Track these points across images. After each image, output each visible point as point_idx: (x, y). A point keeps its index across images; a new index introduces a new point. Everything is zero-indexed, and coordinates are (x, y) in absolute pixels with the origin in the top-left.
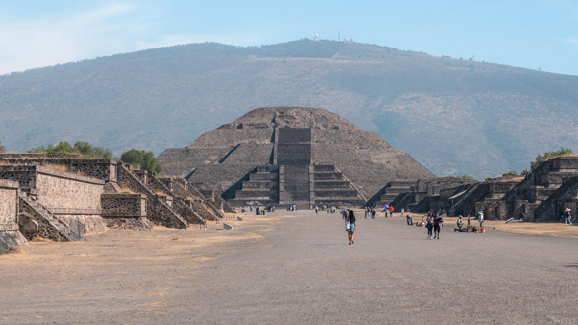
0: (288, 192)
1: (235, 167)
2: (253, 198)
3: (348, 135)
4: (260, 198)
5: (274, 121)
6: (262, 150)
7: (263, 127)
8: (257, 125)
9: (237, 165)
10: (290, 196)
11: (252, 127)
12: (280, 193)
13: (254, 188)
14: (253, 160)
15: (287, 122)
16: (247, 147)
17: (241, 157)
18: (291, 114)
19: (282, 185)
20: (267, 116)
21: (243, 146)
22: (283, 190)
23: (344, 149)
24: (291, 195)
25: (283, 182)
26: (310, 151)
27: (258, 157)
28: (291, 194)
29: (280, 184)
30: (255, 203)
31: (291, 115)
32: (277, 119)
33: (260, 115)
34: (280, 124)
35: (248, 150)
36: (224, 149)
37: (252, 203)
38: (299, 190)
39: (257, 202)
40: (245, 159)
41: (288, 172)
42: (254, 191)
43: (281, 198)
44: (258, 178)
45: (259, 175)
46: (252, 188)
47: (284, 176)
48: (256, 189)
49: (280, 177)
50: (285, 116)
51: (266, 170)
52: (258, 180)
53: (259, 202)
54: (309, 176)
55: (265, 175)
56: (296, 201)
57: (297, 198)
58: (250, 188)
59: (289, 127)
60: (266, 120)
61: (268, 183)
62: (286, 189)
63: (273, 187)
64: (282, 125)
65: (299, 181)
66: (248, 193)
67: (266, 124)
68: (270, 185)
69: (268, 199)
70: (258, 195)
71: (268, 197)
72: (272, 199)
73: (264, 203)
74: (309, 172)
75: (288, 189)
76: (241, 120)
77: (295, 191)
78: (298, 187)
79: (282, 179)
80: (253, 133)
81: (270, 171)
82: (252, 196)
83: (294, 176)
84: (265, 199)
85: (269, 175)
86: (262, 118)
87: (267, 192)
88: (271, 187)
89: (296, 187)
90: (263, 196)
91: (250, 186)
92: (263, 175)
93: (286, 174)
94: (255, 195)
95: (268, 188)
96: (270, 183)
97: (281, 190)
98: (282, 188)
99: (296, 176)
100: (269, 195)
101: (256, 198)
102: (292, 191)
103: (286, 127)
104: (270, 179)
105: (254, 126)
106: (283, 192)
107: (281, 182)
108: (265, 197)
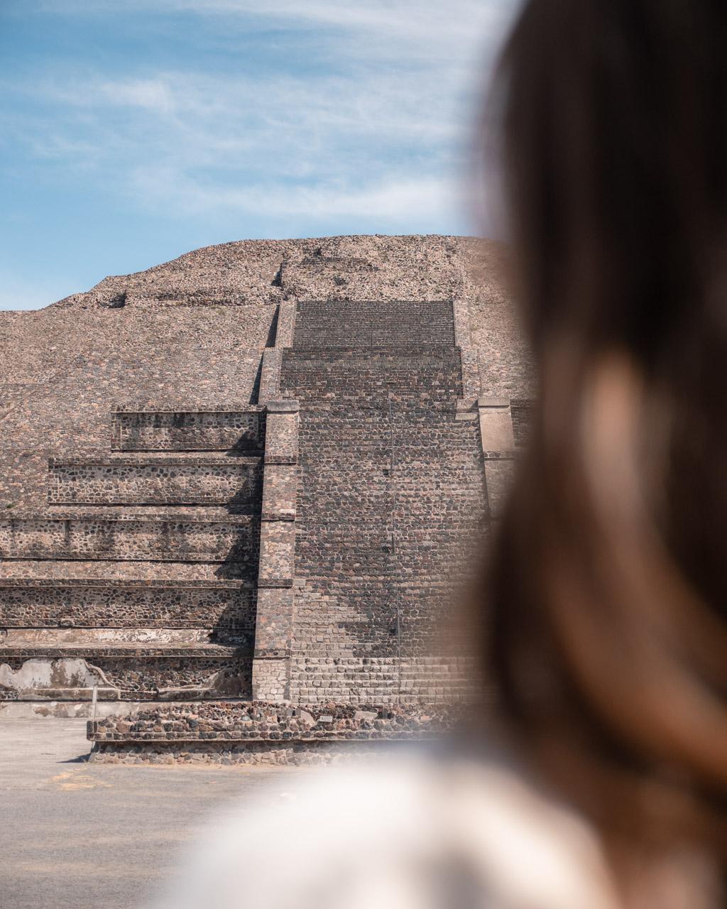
0: (326, 585)
2: (57, 638)
6: (195, 377)
7: (225, 299)
8: (196, 296)
10: (338, 618)
11: (169, 302)
12: (264, 595)
13: (73, 558)
15: (340, 282)
16: (118, 366)
17: (76, 416)
19: (283, 538)
20: (246, 263)
22: (287, 572)
24: (347, 613)
25: (288, 519)
26: (460, 377)
28: (352, 603)
29: (268, 528)
30: (58, 678)
31: (358, 256)
32: (291, 272)
33: (216, 262)
34: (303, 287)
35: (121, 378)
37: (37, 674)
38: (409, 570)
39: (74, 667)
41: (330, 449)
42: (68, 582)
43: (268, 632)
44: (113, 491)
45: (120, 471)
46: (55, 564)
47: (299, 472)
48: (86, 569)
49: (270, 482)
50: (329, 260)
51: (174, 437)
52: (109, 505)
53: (91, 671)
54: (483, 473)
55: (162, 471)
56: (389, 660)
57: (393, 632)
58: (39, 560)
59: (347, 299)
60: (246, 279)
61: (181, 526)
62: (309, 568)
63: (213, 551)
64: (315, 292)
65: (407, 509)
66: (15, 595)
67: (239, 292)
68: (194, 539)
69: (173, 640)
70: (91, 613)
71: (168, 625)
72: (201, 640)
73: (130, 679)
74: (480, 446)
75: (327, 564)
76: (125, 283)
77: (381, 578)
78: (403, 548)
79: (281, 497)
80: (173, 325)
81: (199, 444)
82: (48, 624)
83: (374, 473)
84: (146, 642)
85: (192, 469)
86: (223, 273)
87: (162, 591)
88: (201, 555)
89: (386, 549)
90: (127, 619)
91: (42, 548)
92: (149, 469)
93: (310, 462)
94: (70, 612)
95: (174, 565)
96: (194, 524)
97: (270, 570)
98: (281, 562)
99: (386, 472)
100: (181, 615)
101: (73, 640)
102: (353, 582)
103: (335, 300)
104: (192, 494)
105: (183, 298)
106: (287, 585)
107: (273, 516)
108: (148, 631)
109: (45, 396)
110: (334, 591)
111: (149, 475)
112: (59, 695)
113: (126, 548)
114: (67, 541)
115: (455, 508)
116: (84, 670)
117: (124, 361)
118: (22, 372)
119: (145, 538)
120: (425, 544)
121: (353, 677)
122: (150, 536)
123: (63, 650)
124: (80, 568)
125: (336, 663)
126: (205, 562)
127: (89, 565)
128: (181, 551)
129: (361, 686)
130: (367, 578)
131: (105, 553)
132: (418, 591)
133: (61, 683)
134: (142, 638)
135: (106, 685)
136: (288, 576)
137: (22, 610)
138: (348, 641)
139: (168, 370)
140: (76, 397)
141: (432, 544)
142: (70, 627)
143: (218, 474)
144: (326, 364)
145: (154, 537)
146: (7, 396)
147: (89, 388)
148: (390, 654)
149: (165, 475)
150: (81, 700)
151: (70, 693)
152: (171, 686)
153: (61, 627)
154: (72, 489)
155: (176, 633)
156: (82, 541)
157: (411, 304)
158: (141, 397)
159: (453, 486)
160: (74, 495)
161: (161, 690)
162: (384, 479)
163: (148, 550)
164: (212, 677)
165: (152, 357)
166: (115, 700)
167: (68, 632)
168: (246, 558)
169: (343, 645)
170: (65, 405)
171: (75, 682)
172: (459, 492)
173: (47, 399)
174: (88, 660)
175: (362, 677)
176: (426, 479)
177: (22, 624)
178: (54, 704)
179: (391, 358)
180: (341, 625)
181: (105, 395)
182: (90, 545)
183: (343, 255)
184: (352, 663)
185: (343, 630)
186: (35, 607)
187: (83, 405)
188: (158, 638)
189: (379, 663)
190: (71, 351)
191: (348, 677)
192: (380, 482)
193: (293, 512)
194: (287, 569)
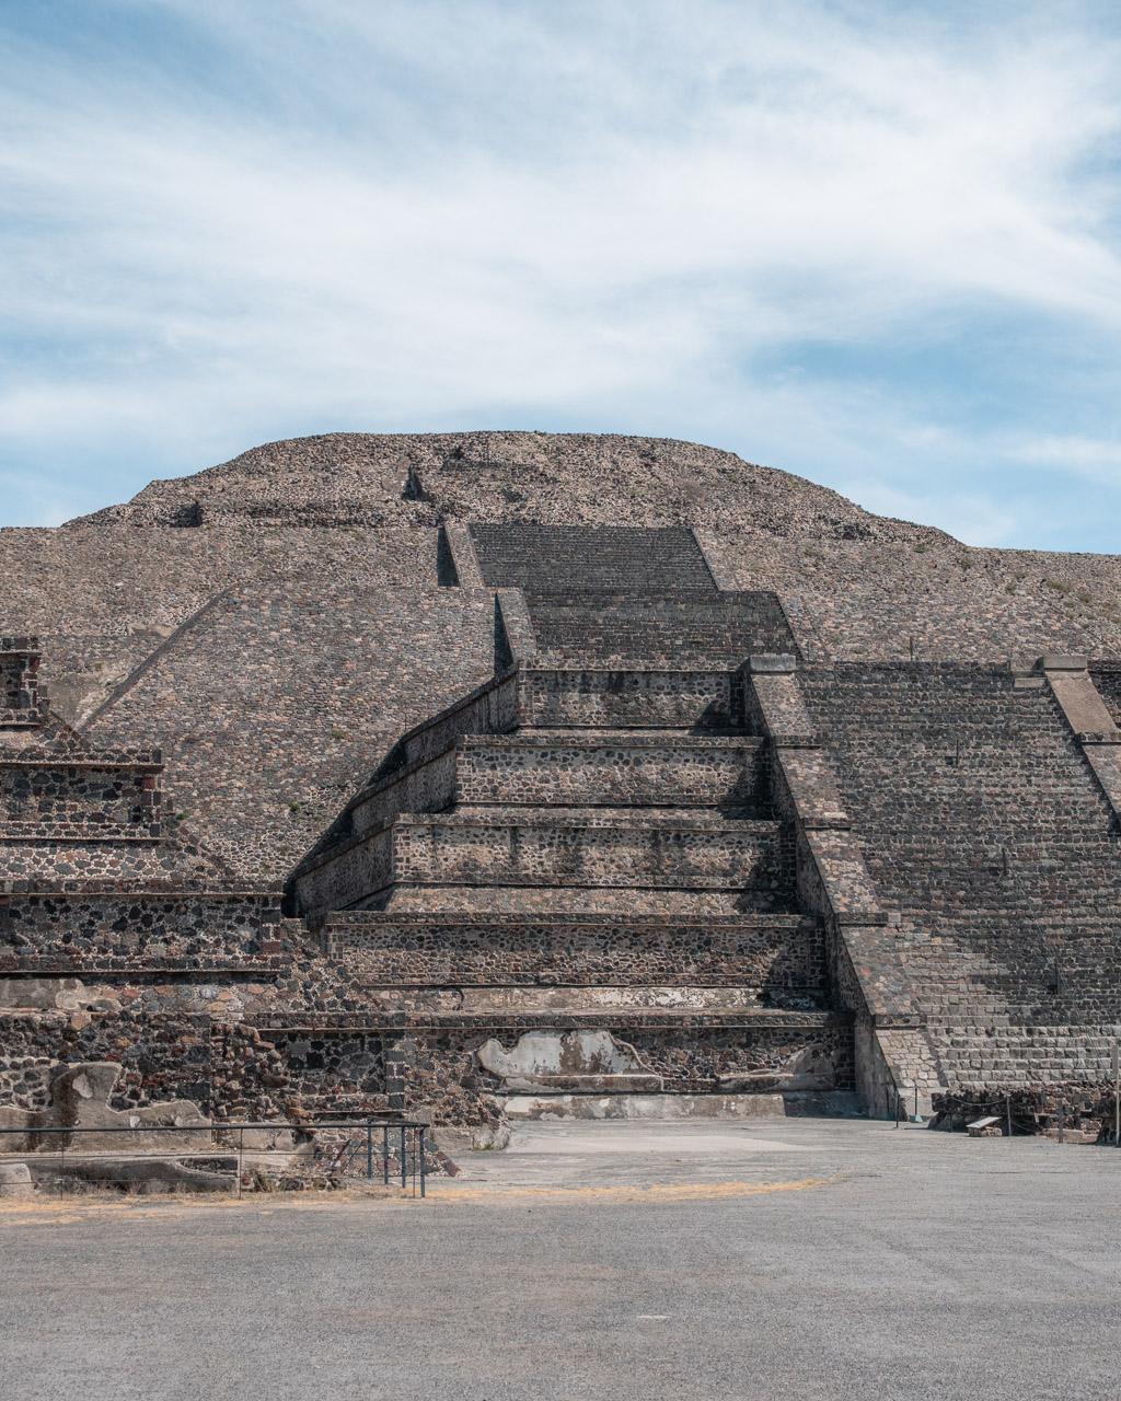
0: (929, 922)
1: (206, 755)
2: (538, 1002)
3: (958, 570)
4: (612, 1000)
5: (414, 491)
7: (355, 516)
8: (304, 510)
9: (223, 738)
10: (966, 969)
11: (269, 520)
12: (853, 936)
13: (524, 883)
14: (348, 706)
15: (512, 497)
16: (287, 612)
17: (243, 683)
18: (519, 459)
19: (845, 854)
20: (356, 467)
21: (250, 604)
22: (867, 902)
23: (1037, 629)
24: (974, 962)
25: (839, 825)
27: (385, 683)
28: (978, 949)
29: (818, 840)
30: (571, 1059)
31: (521, 461)
32: (430, 482)
33: (309, 463)
34: (464, 504)
35: (296, 628)
36: (88, 640)
37: (540, 1054)
38: (1038, 901)
39: (595, 1043)
40: (278, 693)
41: (856, 726)
42: (548, 917)
43: (880, 989)
44: (551, 786)
45: (560, 755)
46: (499, 893)
47: (828, 759)
48: (547, 900)
49: (794, 772)
50: (481, 465)
51: (610, 707)
52: (547, 806)
53: (620, 1048)
54: (1086, 761)
55: (621, 756)
56: (1063, 1029)
57: (1053, 989)
58: (475, 886)
59: (534, 521)
60: (362, 489)
61: (678, 837)
62: (899, 897)
63: (726, 874)
64: (483, 510)
65: (1000, 813)
66: (471, 937)
67: (371, 509)
68: (699, 856)
69: (709, 1005)
70: (581, 964)
71: (694, 982)
72: (750, 1004)
73: (675, 1061)
74: (1066, 725)
75: (920, 892)
76: (182, 491)
77: (1003, 912)
78: (1017, 869)
79: (817, 795)
80: (292, 553)
81: (646, 719)
82: (520, 981)
83: (932, 763)
84: (671, 1006)
85: (664, 754)
86: (325, 480)
87: (683, 931)
88: (710, 880)
89: (994, 871)
90: (635, 972)
91: (477, 867)
92: (602, 753)
93: (836, 744)
94: (550, 962)
95: (672, 894)
96: (696, 833)
97: (846, 900)
98: (857, 888)
99: (950, 761)
100: (712, 968)
101: (563, 1004)
102: (966, 918)
103: (517, 522)
104: (666, 790)
105: (287, 515)
106: (881, 921)
107: (821, 822)
108: (668, 990)
109: (189, 653)
110: (945, 931)
111: (602, 762)
112: (575, 1084)
113: (599, 869)
114: (514, 858)
115: (1068, 813)
116: (609, 1047)
117: (295, 604)
118: (80, 619)
119: (627, 853)
120: (1046, 863)
121: (1023, 1054)
122: (634, 851)
123: (578, 1018)
124: (537, 899)
125: (989, 1034)
126: (715, 890)
127: (549, 894)
128: (680, 873)
129: (1038, 1066)
130: (983, 911)
131: (570, 875)
132: (1060, 931)
133: (576, 1068)
134: (663, 1000)
135: (641, 1070)
136: (875, 909)
137: (480, 959)
138: (995, 1003)
139: (362, 618)
140: (237, 655)
141: (1054, 863)
142: (554, 985)
143: (702, 762)
144: (593, 613)
145: (640, 853)
146: (92, 654)
147: (252, 643)
148: (1061, 1021)
149: (626, 762)
150: (607, 1093)
151: (591, 1082)
152: (736, 1071)
153: (540, 984)
154: (491, 782)
155: (710, 994)
156: (536, 858)
157: (632, 531)
158: (332, 657)
159: (1050, 781)
160: (494, 790)
161: (724, 1077)
162: (950, 770)
163: (632, 871)
164: (794, 1057)
165: (334, 599)
166: (656, 1092)
167: (551, 992)
168: (774, 884)
169: (990, 1008)
170: (222, 668)
171: (597, 1066)
172: (1062, 789)
173: (193, 658)
174: (614, 1032)
175: (1036, 1054)
176: (1009, 772)
177: (482, 980)
178: (568, 1098)
179: (683, 607)
180: (975, 979)
181: (279, 653)
182: (548, 864)
183: (499, 459)
184: (1013, 1034)
185: (981, 987)
186: (500, 955)
187: (251, 667)
188: (688, 1001)
189: (1050, 1033)
190: (147, 589)
191: (1015, 1054)
192: (945, 775)
193: (843, 815)
194: (867, 898)
